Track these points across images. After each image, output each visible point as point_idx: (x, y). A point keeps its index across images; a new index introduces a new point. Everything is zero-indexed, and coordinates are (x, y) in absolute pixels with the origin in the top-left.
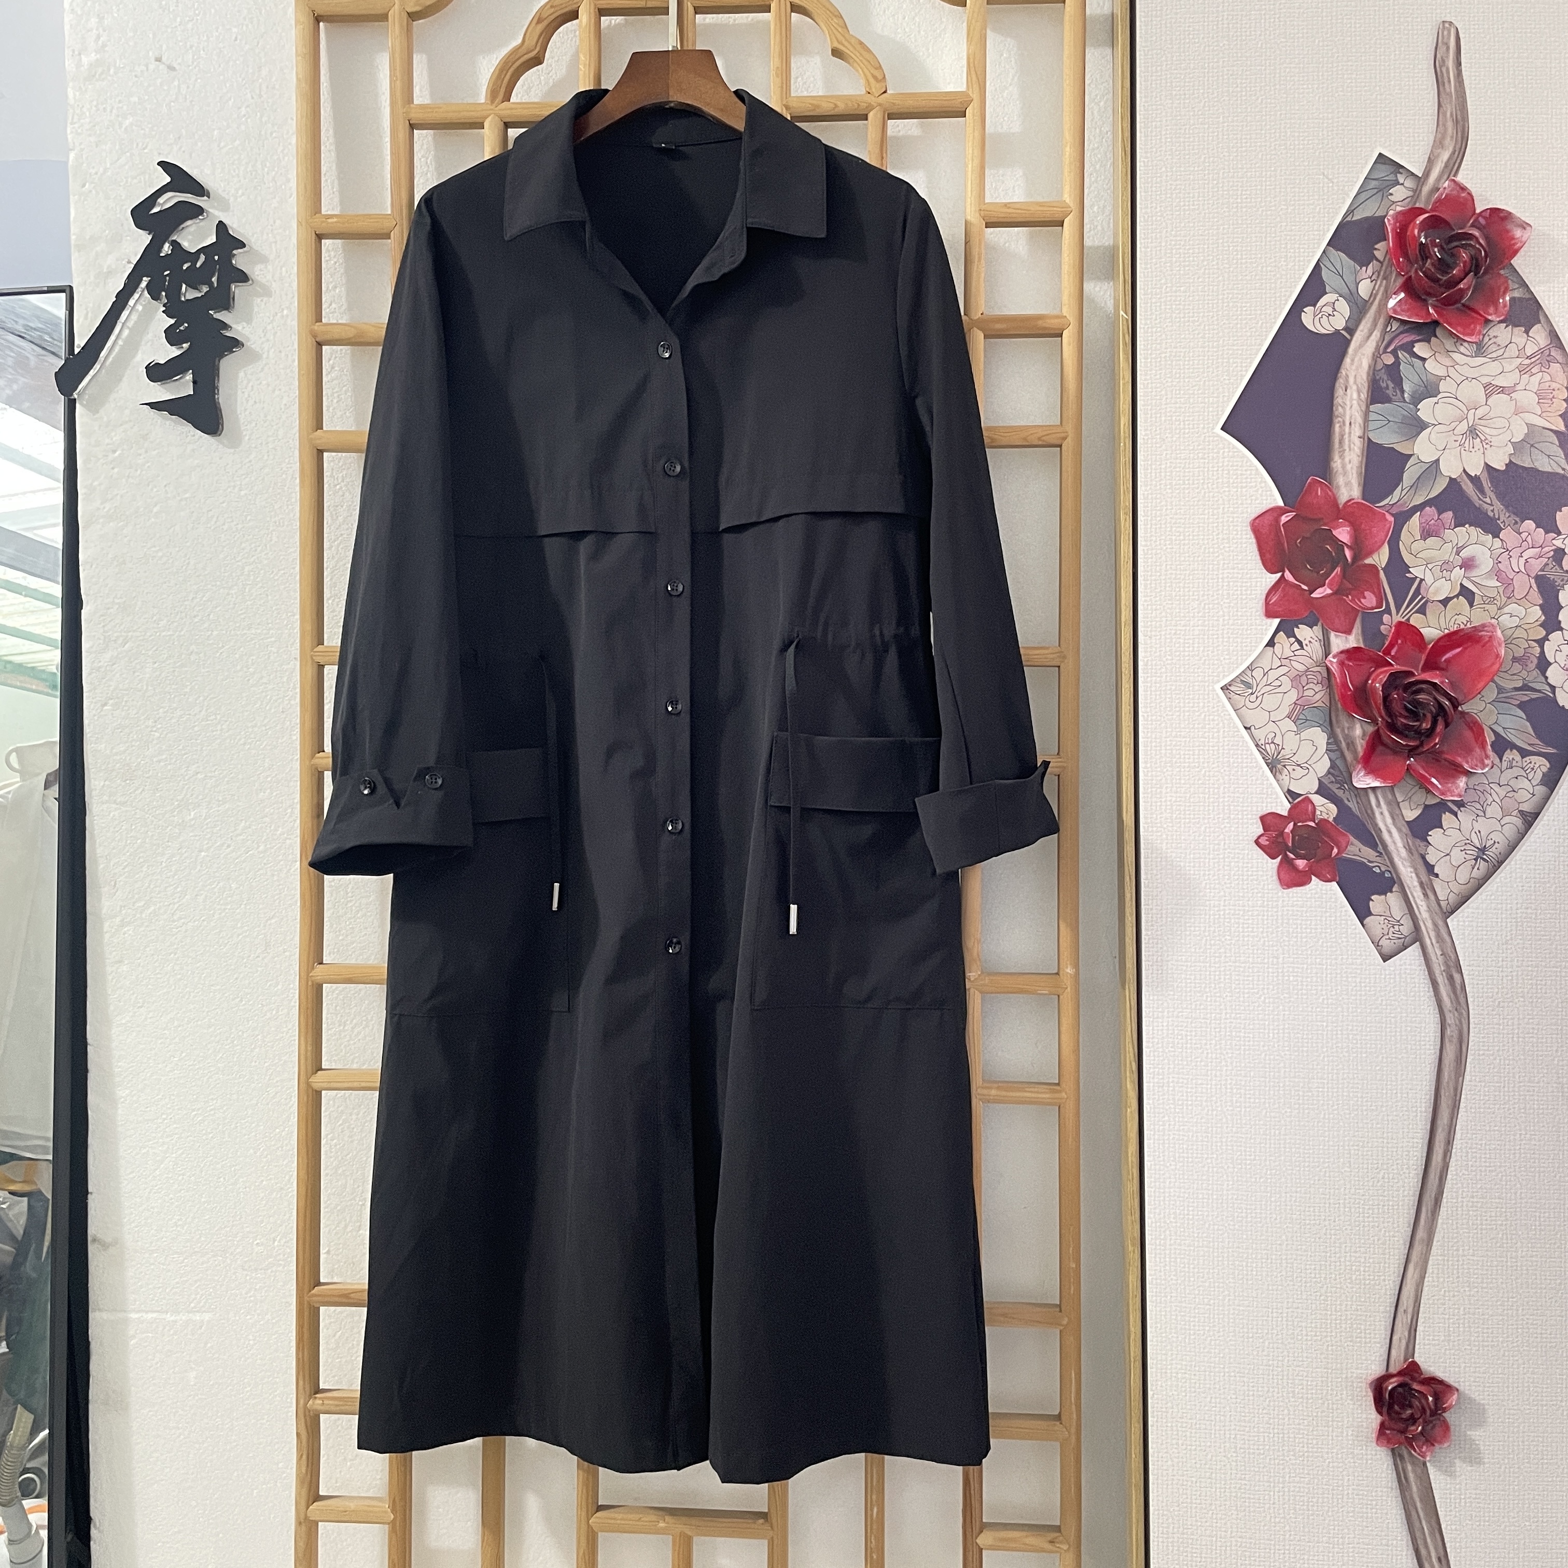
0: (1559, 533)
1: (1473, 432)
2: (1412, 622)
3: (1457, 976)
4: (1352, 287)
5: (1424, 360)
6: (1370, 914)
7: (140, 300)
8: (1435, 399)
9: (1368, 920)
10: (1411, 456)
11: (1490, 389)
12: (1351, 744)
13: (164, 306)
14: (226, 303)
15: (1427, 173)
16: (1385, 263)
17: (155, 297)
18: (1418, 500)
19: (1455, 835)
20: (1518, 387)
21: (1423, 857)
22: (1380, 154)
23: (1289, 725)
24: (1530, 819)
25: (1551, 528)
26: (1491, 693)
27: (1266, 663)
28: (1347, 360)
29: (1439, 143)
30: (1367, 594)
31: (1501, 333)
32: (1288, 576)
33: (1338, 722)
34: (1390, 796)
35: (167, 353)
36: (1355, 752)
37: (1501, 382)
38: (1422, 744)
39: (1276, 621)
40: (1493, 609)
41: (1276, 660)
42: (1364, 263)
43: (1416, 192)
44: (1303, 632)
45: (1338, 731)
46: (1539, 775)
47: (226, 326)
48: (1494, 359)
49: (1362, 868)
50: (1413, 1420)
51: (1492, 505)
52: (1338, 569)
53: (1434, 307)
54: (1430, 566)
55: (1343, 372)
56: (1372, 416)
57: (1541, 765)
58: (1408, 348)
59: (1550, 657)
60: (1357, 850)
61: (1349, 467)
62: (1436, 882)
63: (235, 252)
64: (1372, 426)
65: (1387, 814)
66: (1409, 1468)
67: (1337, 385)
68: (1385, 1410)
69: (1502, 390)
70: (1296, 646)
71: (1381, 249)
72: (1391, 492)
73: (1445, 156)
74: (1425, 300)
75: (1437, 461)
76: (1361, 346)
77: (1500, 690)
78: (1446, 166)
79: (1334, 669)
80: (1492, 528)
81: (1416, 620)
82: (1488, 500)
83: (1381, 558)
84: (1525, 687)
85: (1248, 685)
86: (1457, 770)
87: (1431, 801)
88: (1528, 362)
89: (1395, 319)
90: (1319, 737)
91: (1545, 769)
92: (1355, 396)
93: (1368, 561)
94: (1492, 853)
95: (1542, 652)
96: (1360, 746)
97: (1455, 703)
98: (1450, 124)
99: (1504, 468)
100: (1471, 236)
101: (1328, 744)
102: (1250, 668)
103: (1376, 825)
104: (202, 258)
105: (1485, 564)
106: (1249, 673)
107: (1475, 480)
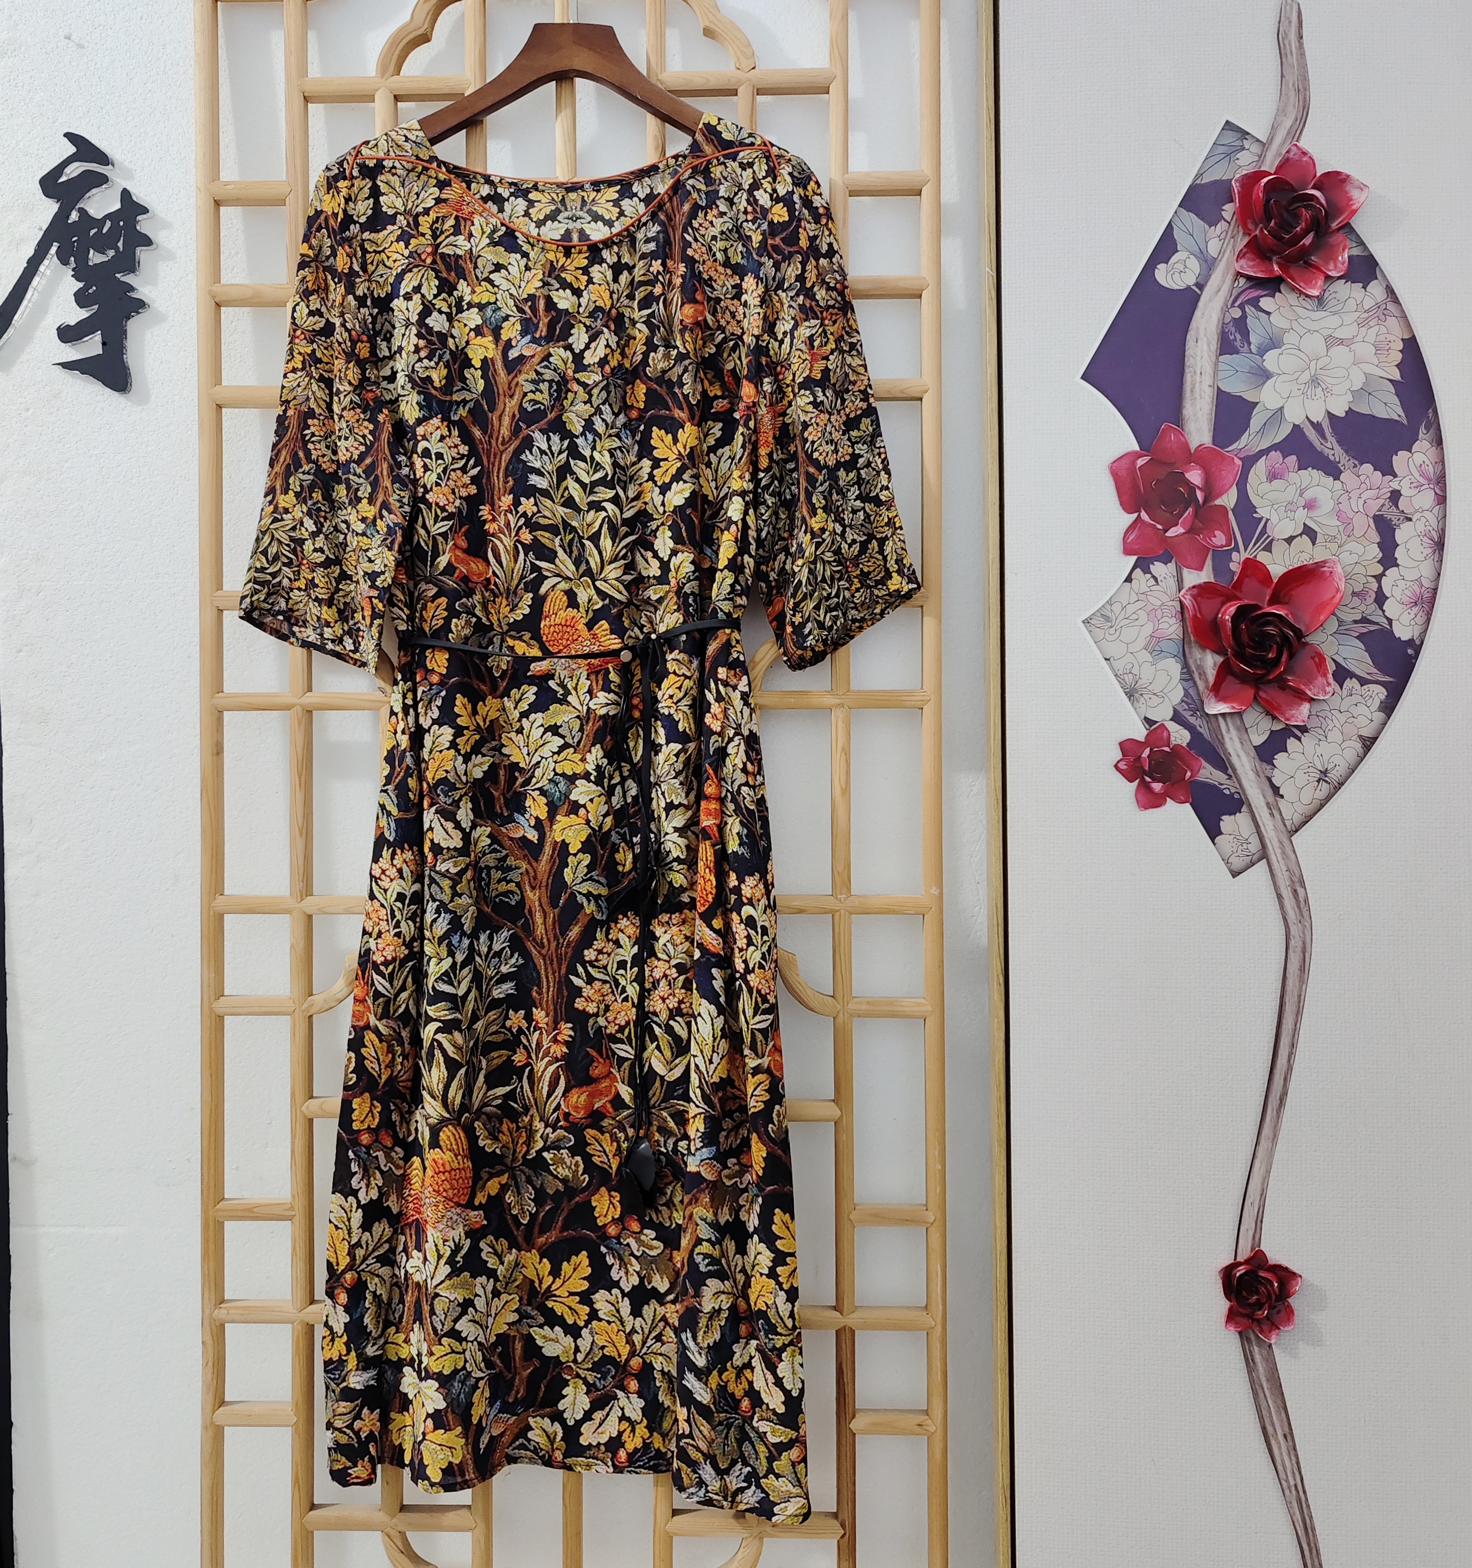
0: (1395, 476)
1: (1315, 381)
2: (1258, 559)
3: (1300, 891)
4: (1203, 247)
5: (1268, 313)
6: (1221, 833)
7: (50, 264)
8: (1279, 351)
9: (1217, 840)
10: (1255, 404)
11: (1332, 341)
12: (1202, 674)
13: (73, 270)
14: (131, 266)
15: (1271, 139)
16: (1233, 223)
17: (65, 262)
18: (1264, 445)
19: (1299, 759)
20: (1356, 339)
21: (1269, 779)
22: (1227, 122)
23: (1146, 656)
24: (1368, 743)
25: (1388, 470)
26: (1332, 625)
27: (1124, 598)
28: (1198, 314)
29: (1281, 112)
30: (1217, 532)
31: (1342, 289)
32: (1144, 516)
33: (1190, 653)
34: (1239, 722)
35: (75, 315)
36: (1206, 681)
37: (1339, 334)
38: (1268, 674)
39: (1134, 558)
40: (1334, 547)
41: (1133, 594)
42: (1212, 223)
43: (1261, 157)
44: (1158, 568)
45: (1191, 662)
46: (1377, 703)
47: (132, 289)
48: (1335, 313)
49: (1213, 790)
50: (1259, 1305)
51: (1333, 449)
52: (1190, 509)
53: (1278, 263)
54: (1275, 507)
55: (1194, 324)
56: (1221, 366)
57: (1379, 693)
58: (1255, 302)
59: (1387, 591)
60: (1208, 773)
61: (1200, 414)
62: (1281, 803)
63: (139, 218)
64: (1221, 375)
65: (1236, 739)
66: (1256, 1349)
67: (1188, 337)
68: (1233, 1296)
69: (1341, 342)
70: (1152, 582)
71: (1229, 210)
72: (1237, 437)
73: (1288, 123)
74: (1270, 260)
75: (1282, 407)
76: (1210, 300)
77: (1341, 622)
78: (1288, 134)
79: (1188, 602)
80: (1334, 471)
81: (1263, 557)
82: (1329, 445)
83: (1229, 499)
84: (1364, 620)
85: (1107, 619)
86: (1302, 697)
87: (1277, 727)
88: (1366, 315)
89: (1242, 275)
90: (1175, 668)
91: (1383, 697)
92: (1205, 347)
93: (1218, 502)
94: (1334, 776)
95: (1380, 587)
96: (1211, 675)
97: (1299, 634)
98: (1292, 93)
99: (1343, 415)
100: (1313, 197)
101: (1182, 673)
102: (1110, 602)
103: (1225, 750)
104: (108, 224)
105: (1326, 503)
106: (1108, 607)
107: (1317, 427)
